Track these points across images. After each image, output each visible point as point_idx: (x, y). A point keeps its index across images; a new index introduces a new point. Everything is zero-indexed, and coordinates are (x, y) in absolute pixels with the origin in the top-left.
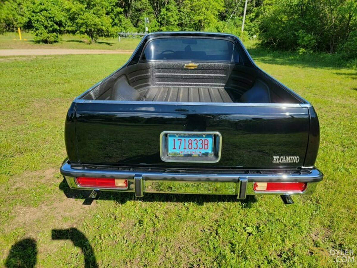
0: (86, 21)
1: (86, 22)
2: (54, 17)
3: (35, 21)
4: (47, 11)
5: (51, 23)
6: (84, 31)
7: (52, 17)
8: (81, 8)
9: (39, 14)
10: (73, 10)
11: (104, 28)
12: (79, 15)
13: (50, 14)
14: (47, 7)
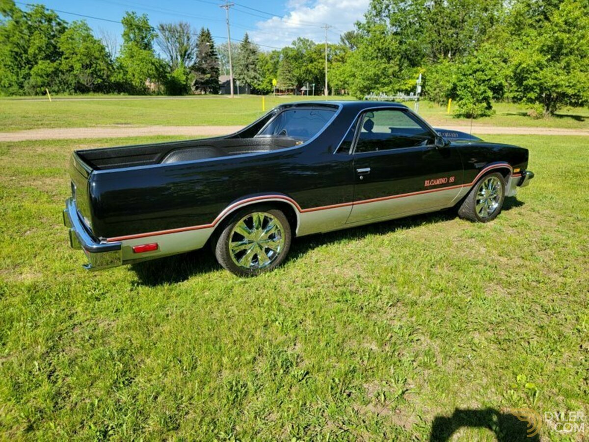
0: (542, 81)
1: (541, 84)
2: (490, 79)
3: (462, 87)
4: (483, 71)
5: (482, 88)
6: (533, 97)
7: (488, 80)
8: (538, 61)
9: (471, 77)
10: (524, 65)
11: (570, 91)
12: (532, 72)
13: (486, 75)
14: (486, 65)
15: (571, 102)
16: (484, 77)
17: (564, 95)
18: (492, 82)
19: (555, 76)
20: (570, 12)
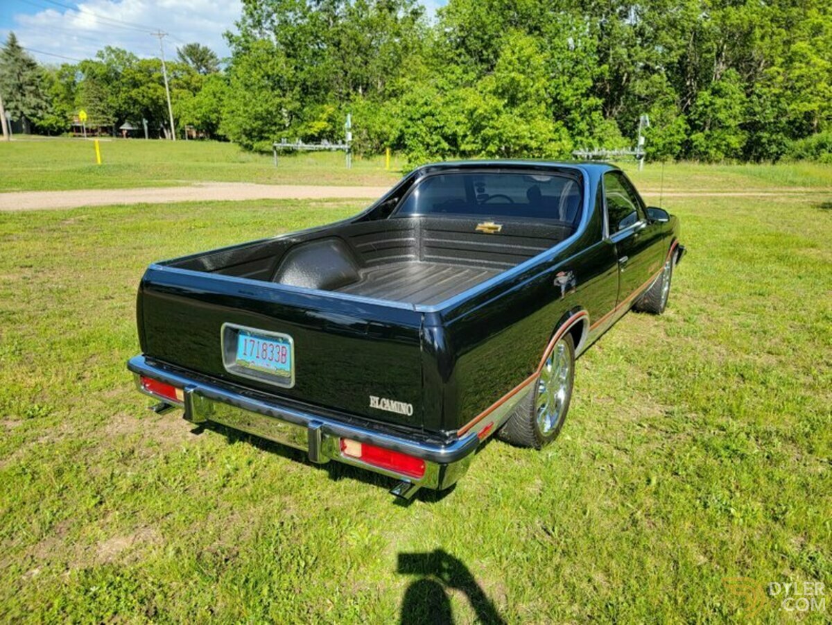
0: (501, 131)
1: (501, 134)
2: (443, 127)
3: (411, 135)
4: (433, 116)
5: (436, 138)
6: (494, 151)
7: (440, 127)
8: (496, 106)
9: (419, 122)
10: (480, 111)
11: (533, 144)
12: (489, 119)
13: (437, 121)
14: (436, 108)
16: (436, 124)
17: (526, 147)
18: (446, 129)
19: (516, 126)
20: (522, 49)
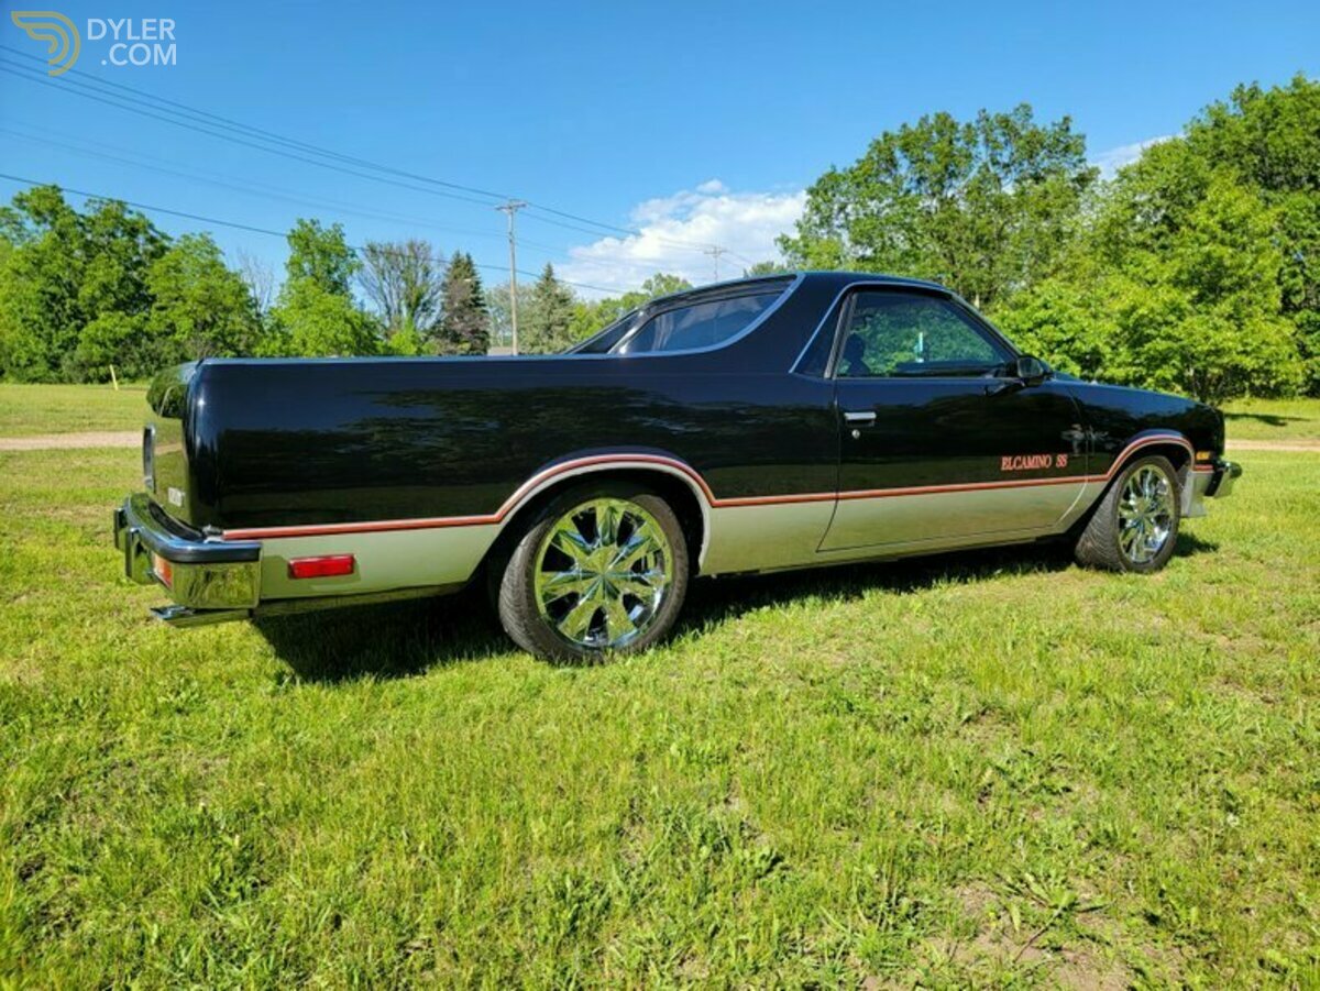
0: (1185, 343)
1: (1183, 348)
2: (1072, 340)
4: (1056, 324)
5: (1057, 358)
6: (1169, 377)
7: (1068, 341)
8: (1172, 303)
9: (1030, 335)
10: (1143, 311)
11: (1249, 363)
12: (1160, 325)
13: (1063, 332)
14: (1061, 311)
15: (1252, 385)
16: (1059, 336)
17: (1238, 373)
18: (1078, 344)
19: (1211, 333)
20: (1230, 205)
